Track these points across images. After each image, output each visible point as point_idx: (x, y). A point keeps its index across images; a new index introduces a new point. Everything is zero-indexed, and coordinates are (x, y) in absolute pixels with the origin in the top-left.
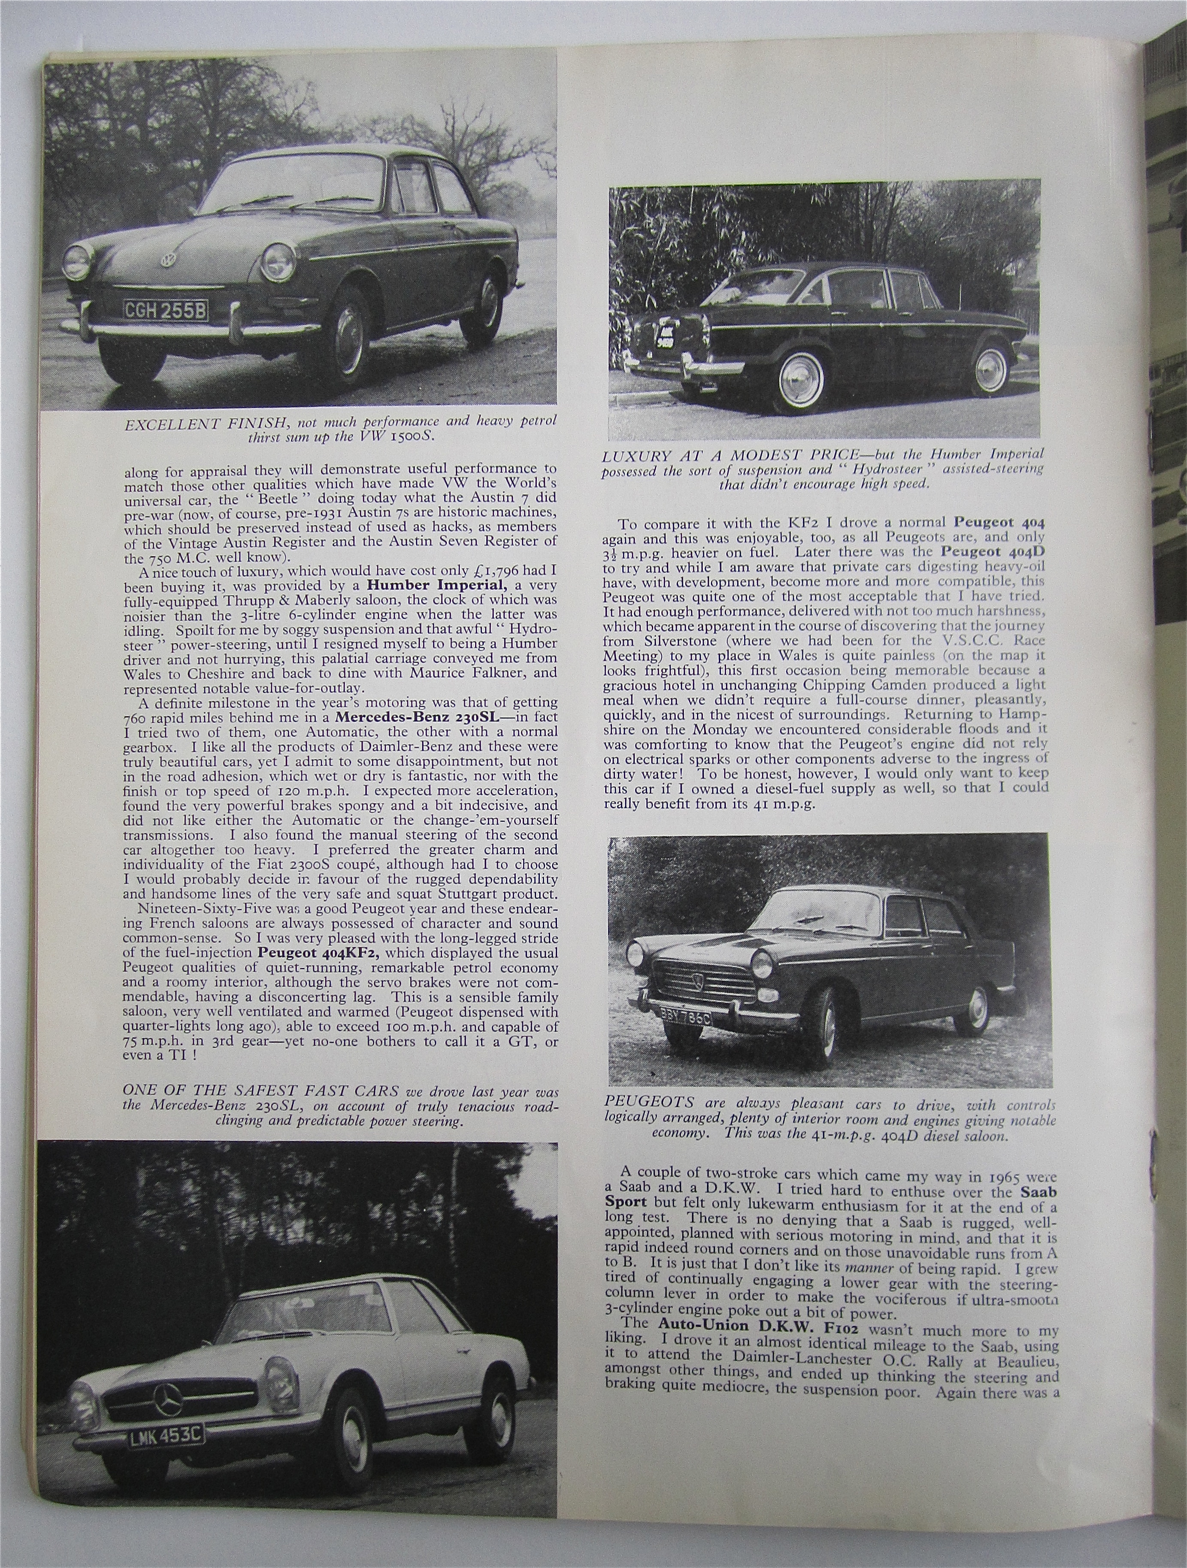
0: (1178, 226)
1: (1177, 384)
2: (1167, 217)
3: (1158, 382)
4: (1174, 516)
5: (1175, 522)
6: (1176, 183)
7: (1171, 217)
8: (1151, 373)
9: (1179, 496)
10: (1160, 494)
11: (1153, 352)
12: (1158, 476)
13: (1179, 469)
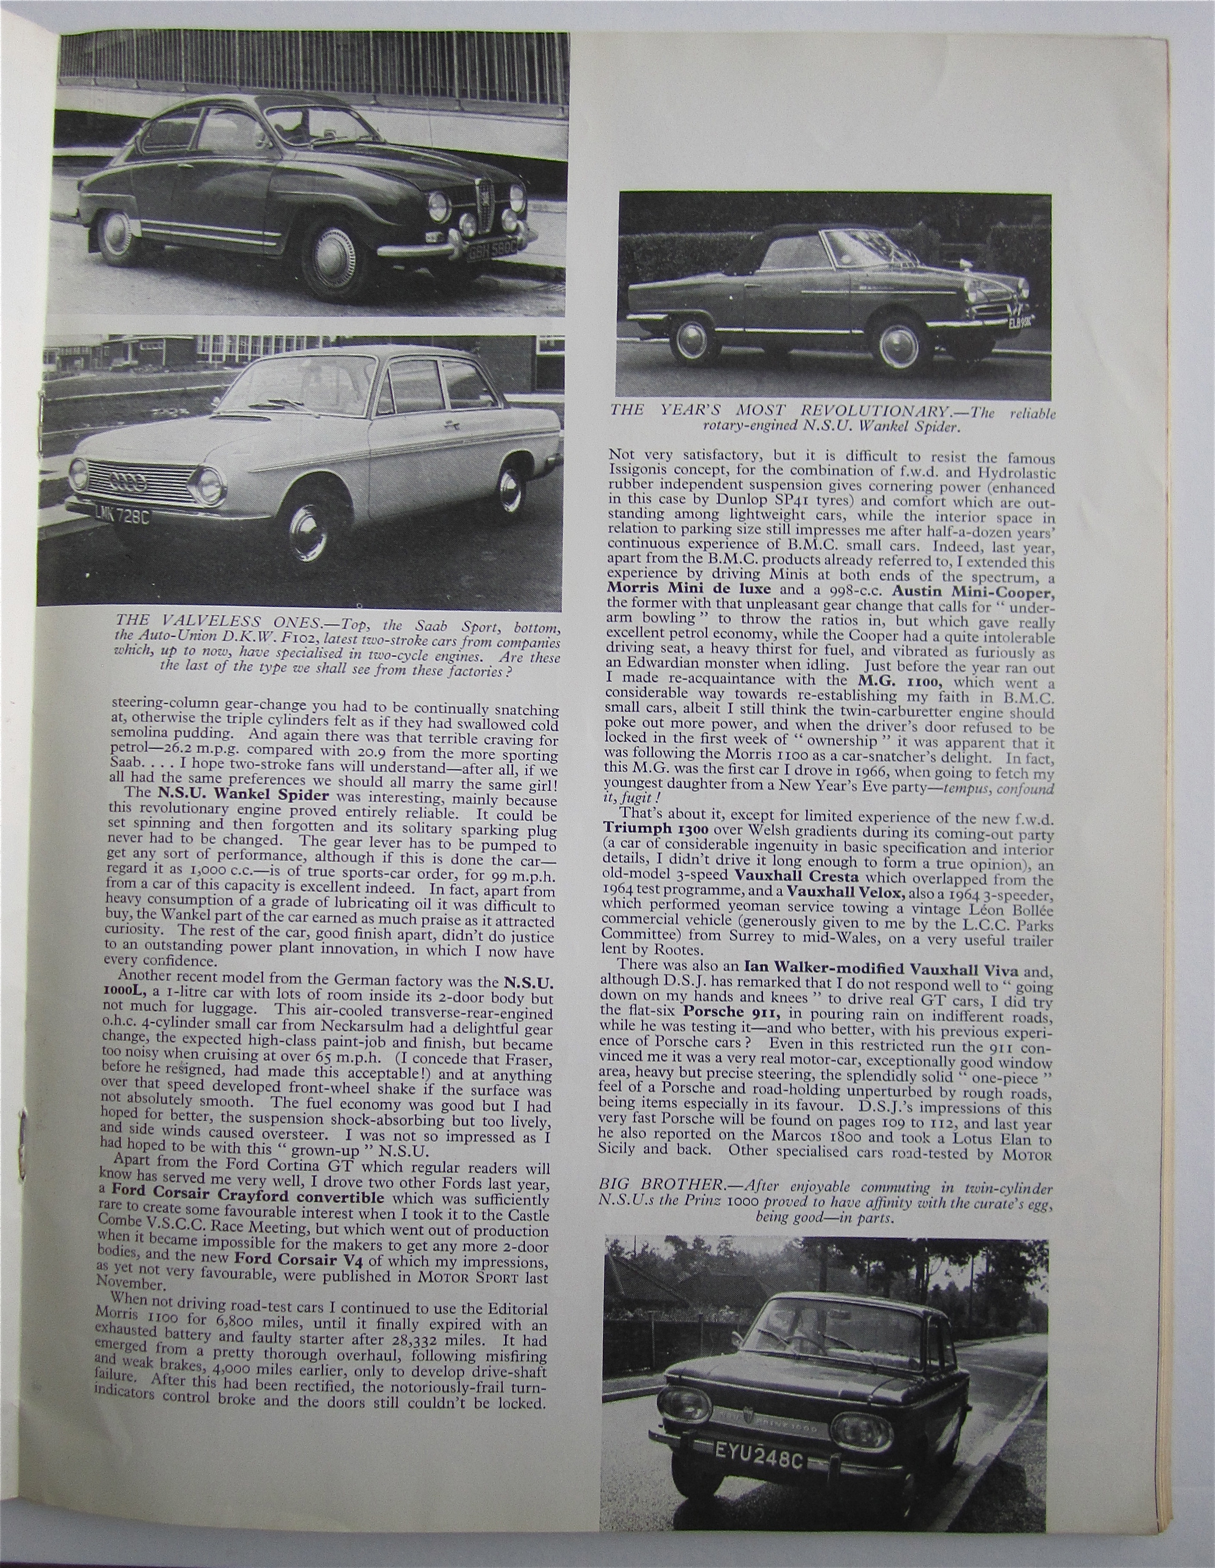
0: (86, 226)
1: (72, 375)
2: (73, 212)
3: (52, 368)
4: (61, 502)
5: (62, 507)
6: (86, 183)
7: (78, 214)
8: (45, 357)
9: (68, 483)
10: (48, 477)
11: (48, 337)
12: (47, 459)
13: (70, 457)
